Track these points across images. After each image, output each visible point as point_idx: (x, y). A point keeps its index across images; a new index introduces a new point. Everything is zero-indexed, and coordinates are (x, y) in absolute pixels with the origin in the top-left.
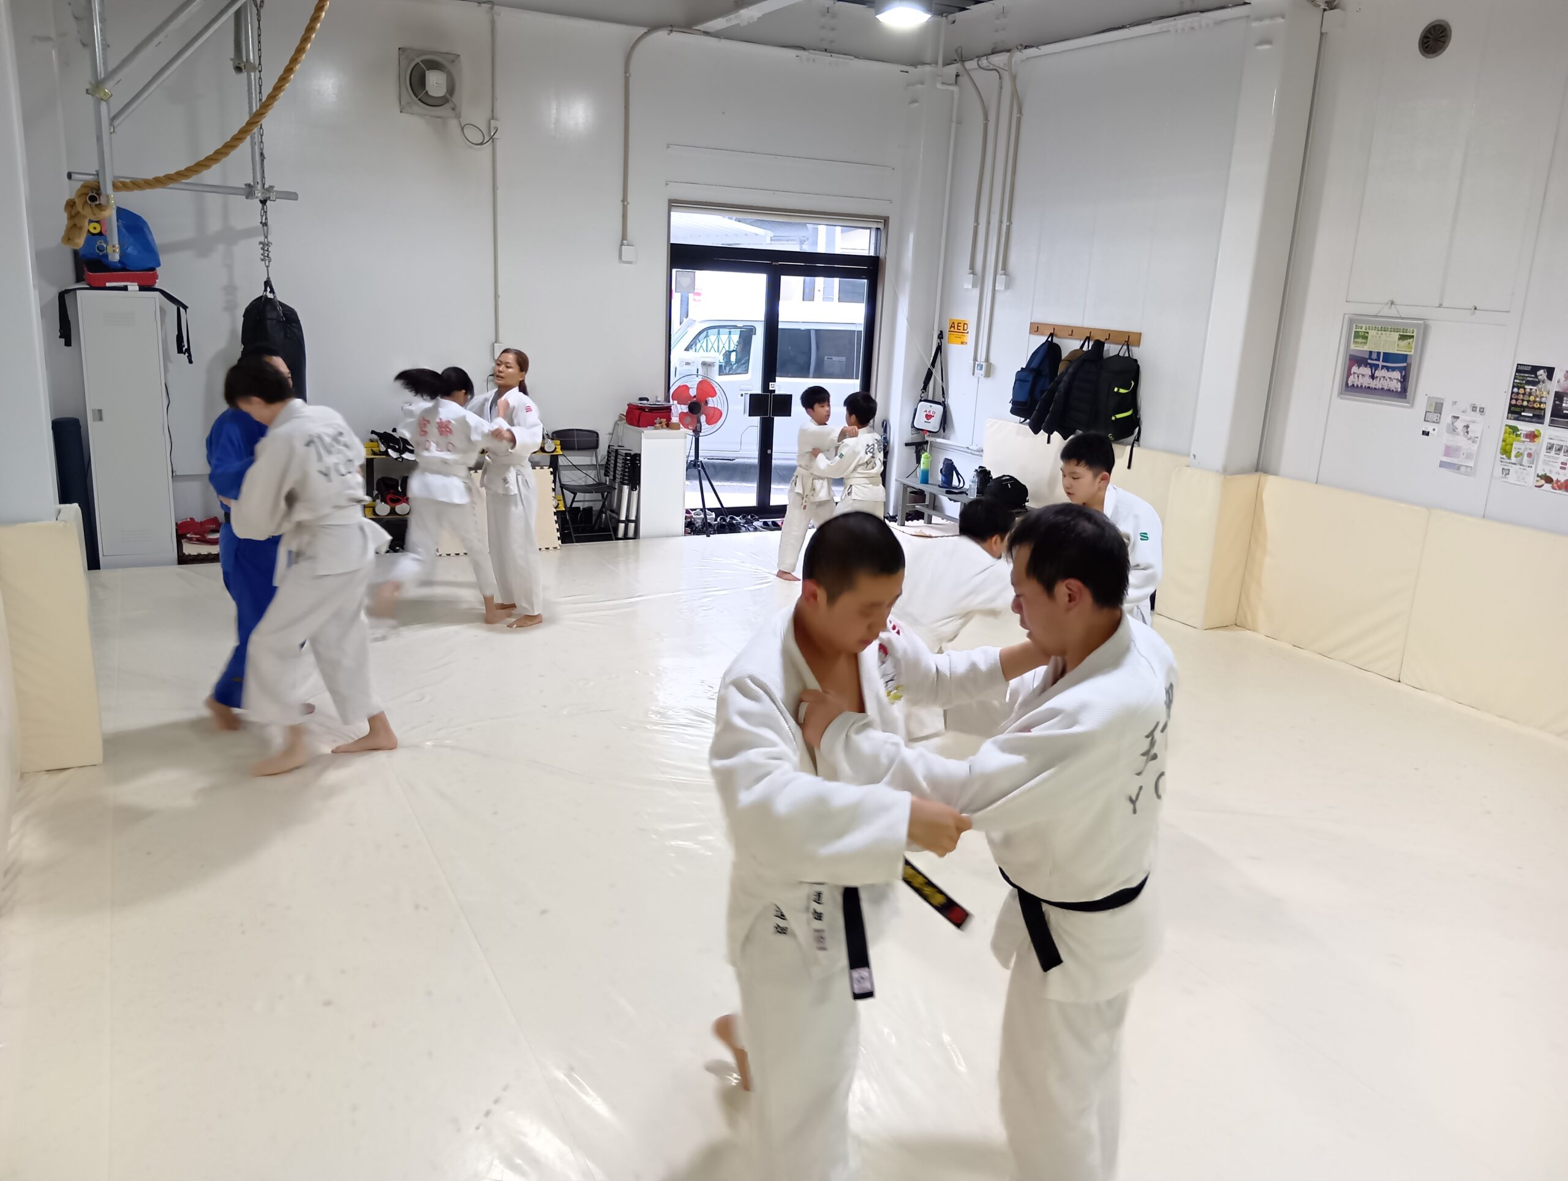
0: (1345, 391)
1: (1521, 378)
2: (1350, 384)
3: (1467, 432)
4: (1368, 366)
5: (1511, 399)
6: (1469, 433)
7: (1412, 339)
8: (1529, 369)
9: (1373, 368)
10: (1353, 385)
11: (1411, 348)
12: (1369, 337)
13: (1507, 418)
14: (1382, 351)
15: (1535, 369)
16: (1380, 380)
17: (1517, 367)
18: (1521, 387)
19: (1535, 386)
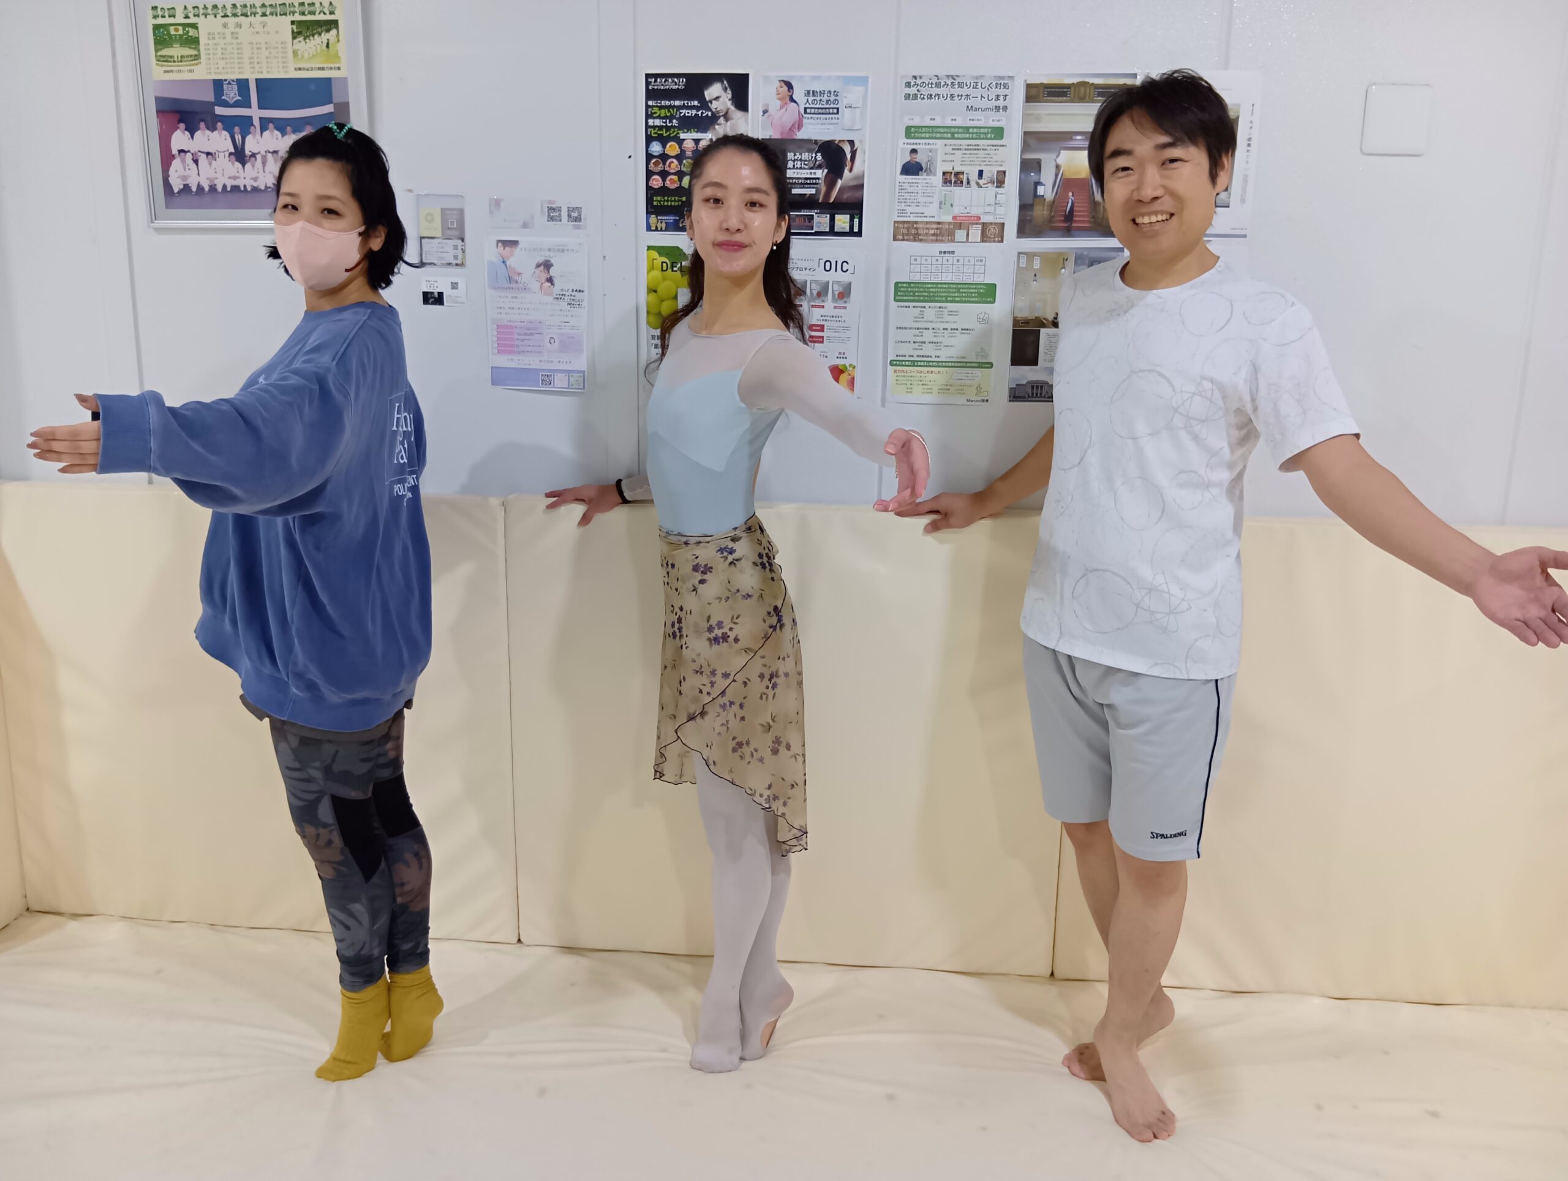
0: (167, 207)
1: (663, 113)
2: (177, 186)
3: (550, 280)
4: (219, 125)
5: (649, 174)
6: (556, 281)
7: (334, 32)
8: (682, 87)
9: (237, 129)
10: (186, 188)
11: (337, 57)
12: (203, 41)
13: (649, 229)
14: (251, 76)
15: (697, 84)
16: (264, 163)
17: (648, 83)
18: (669, 139)
19: (705, 130)
